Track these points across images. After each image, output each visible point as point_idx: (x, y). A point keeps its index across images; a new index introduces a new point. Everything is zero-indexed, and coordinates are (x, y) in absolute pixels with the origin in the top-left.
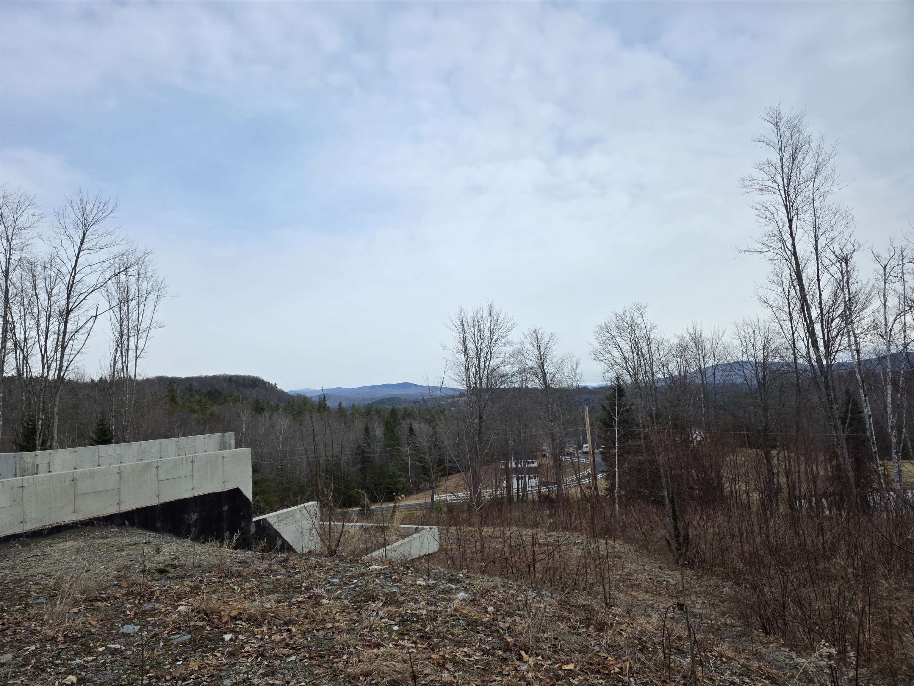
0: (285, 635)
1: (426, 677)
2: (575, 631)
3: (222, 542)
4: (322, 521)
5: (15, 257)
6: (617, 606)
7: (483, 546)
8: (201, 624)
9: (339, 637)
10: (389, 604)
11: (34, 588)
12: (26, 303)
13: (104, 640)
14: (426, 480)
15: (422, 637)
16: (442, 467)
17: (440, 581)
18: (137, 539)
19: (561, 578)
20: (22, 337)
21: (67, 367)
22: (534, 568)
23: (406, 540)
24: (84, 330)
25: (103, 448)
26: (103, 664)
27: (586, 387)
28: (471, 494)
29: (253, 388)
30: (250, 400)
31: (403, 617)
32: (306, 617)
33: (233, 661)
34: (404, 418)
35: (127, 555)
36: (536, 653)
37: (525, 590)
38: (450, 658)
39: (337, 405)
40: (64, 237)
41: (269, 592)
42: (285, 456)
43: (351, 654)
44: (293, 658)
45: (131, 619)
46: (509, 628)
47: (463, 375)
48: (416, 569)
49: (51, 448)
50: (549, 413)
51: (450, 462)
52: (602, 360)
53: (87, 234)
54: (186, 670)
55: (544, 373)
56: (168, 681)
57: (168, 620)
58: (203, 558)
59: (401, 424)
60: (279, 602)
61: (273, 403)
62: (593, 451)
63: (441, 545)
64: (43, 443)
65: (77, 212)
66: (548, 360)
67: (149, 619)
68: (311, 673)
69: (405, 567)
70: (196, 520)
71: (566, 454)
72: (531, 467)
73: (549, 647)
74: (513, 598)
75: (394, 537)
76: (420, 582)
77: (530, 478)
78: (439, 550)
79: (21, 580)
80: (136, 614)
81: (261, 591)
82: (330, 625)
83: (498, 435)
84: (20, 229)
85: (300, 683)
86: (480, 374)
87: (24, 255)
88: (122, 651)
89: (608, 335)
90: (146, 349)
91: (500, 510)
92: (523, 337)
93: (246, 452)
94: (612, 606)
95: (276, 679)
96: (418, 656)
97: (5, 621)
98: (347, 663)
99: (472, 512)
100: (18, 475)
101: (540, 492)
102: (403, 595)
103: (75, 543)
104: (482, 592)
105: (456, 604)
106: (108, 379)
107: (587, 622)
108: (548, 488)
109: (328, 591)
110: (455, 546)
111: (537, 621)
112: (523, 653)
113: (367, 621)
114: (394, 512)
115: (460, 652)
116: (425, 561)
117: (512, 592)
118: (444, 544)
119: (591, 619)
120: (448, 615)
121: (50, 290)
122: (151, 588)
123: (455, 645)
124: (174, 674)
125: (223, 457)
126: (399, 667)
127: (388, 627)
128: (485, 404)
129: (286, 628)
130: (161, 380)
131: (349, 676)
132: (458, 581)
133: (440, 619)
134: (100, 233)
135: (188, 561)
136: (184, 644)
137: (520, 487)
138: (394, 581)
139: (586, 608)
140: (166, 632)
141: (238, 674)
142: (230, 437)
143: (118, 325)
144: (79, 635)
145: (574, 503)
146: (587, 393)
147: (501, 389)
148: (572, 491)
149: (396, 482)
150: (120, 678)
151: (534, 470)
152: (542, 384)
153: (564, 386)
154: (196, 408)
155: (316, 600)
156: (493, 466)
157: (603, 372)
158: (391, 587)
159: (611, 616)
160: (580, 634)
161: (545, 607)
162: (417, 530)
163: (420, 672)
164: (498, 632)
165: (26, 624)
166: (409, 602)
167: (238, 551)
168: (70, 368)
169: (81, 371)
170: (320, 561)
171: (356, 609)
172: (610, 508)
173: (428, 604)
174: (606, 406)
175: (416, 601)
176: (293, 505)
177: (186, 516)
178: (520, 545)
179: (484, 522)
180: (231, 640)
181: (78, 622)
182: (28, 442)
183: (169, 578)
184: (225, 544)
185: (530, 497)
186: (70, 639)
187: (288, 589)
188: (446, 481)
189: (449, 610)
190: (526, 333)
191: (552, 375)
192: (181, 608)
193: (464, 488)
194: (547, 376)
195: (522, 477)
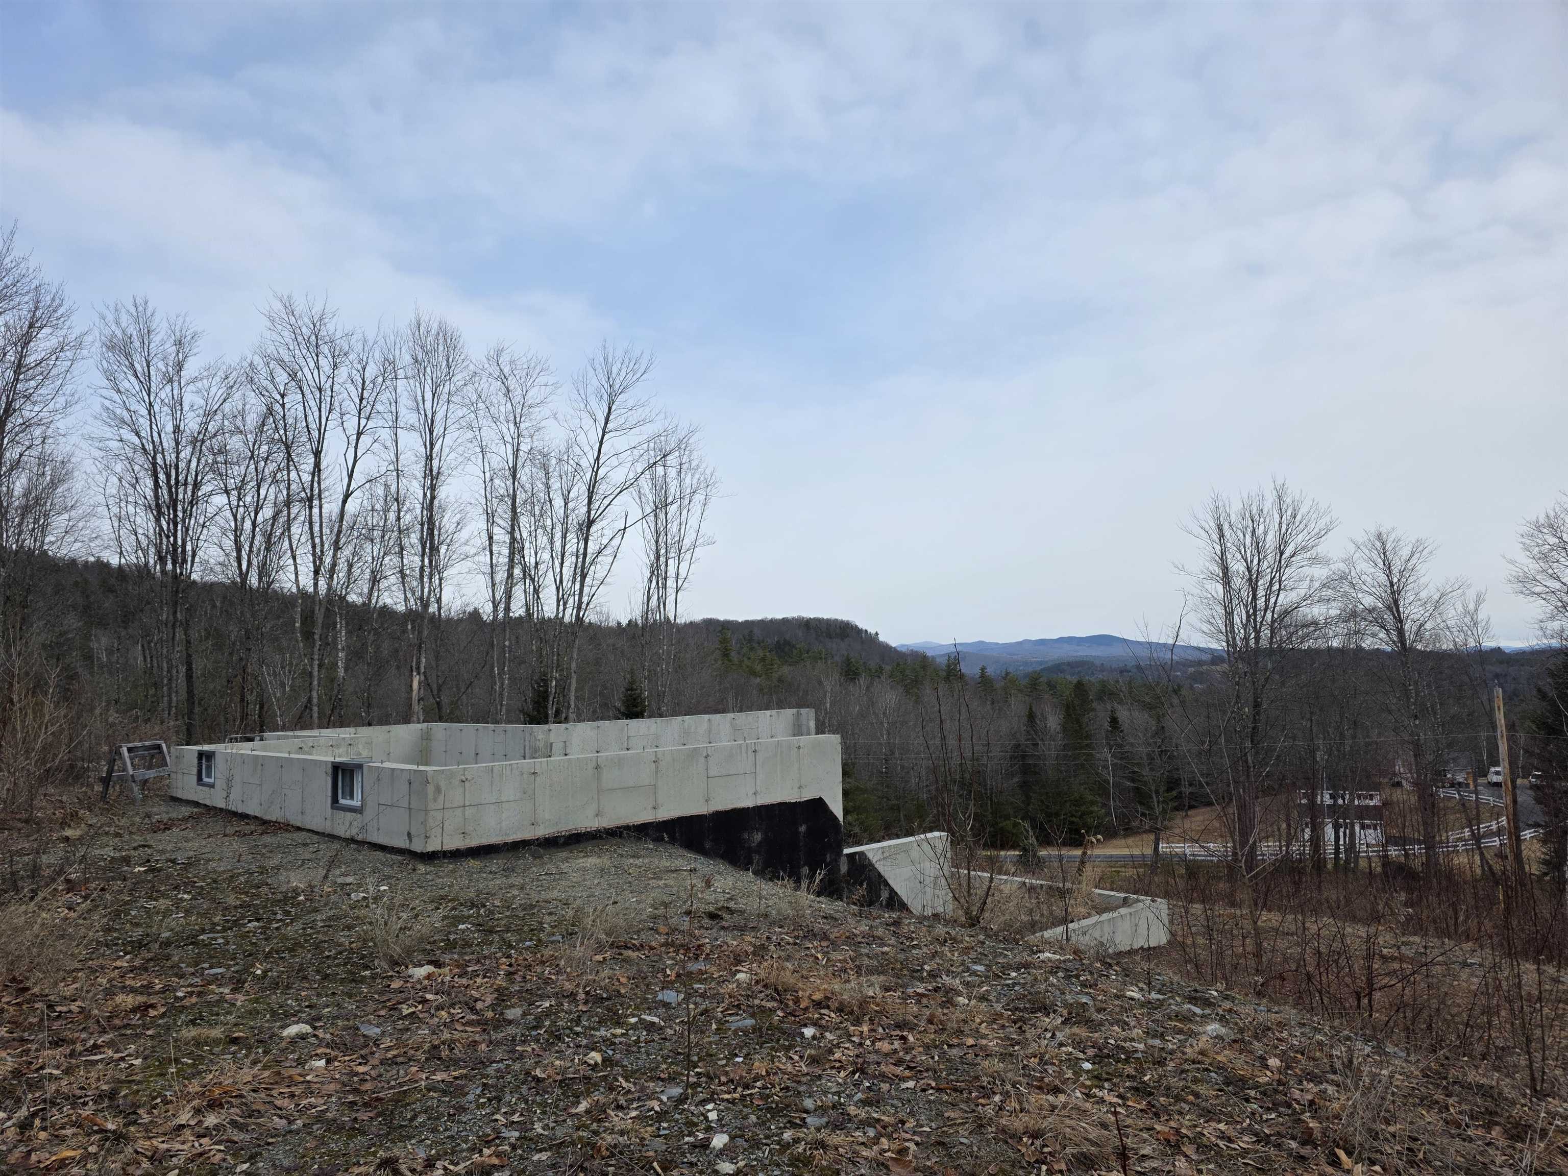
0: (897, 1044)
1: (1143, 1161)
2: (1458, 1131)
3: (798, 881)
4: (956, 867)
5: (524, 447)
6: (1561, 1097)
7: (1259, 945)
8: (770, 1005)
9: (987, 1063)
10: (1075, 1023)
11: (547, 919)
12: (537, 513)
13: (637, 1008)
14: (1143, 815)
15: (1136, 1089)
16: (1174, 793)
17: (1172, 998)
18: (679, 863)
19: (1430, 1027)
20: (533, 561)
21: (588, 604)
22: (1370, 1001)
23: (1105, 916)
24: (609, 551)
25: (634, 723)
26: (637, 1041)
27: (1498, 651)
28: (1234, 847)
29: (842, 640)
30: (837, 658)
31: (1100, 1049)
32: (930, 1021)
33: (818, 1071)
34: (1100, 699)
35: (666, 885)
36: (1369, 1159)
37: (1348, 1038)
38: (1191, 1136)
39: (977, 671)
40: (585, 415)
41: (870, 972)
42: (893, 753)
43: (1007, 1095)
44: (911, 1084)
45: (672, 982)
46: (1312, 1102)
47: (1219, 622)
48: (1124, 969)
49: (566, 720)
50: (1408, 699)
51: (1191, 785)
52: (1538, 594)
53: (614, 408)
54: (749, 1071)
55: (1400, 620)
56: (723, 1084)
57: (722, 991)
58: (771, 903)
59: (1094, 710)
60: (887, 989)
61: (873, 664)
62: (1513, 782)
63: (1173, 934)
64: (558, 713)
65: (601, 375)
66: (1408, 594)
67: (696, 986)
68: (940, 1114)
69: (1104, 963)
70: (760, 842)
71: (1447, 785)
72: (1368, 807)
73: (1398, 1152)
74: (1321, 1050)
75: (1083, 910)
76: (1133, 993)
77: (1363, 827)
78: (1169, 942)
79: (532, 906)
80: (678, 975)
81: (859, 967)
82: (970, 1041)
83: (1294, 738)
84: (530, 407)
85: (922, 1126)
86: (1255, 620)
87: (535, 444)
88: (661, 1028)
89: (1553, 540)
90: (689, 577)
91: (1297, 884)
92: (1352, 548)
93: (834, 740)
94: (1548, 1095)
95: (884, 1113)
96: (1129, 1121)
97: (513, 960)
98: (1000, 1109)
99: (1236, 881)
100: (527, 756)
101: (1387, 856)
102: (1099, 1011)
103: (598, 861)
104: (1256, 1029)
105: (1203, 1042)
106: (639, 622)
107: (1489, 1119)
108: (1405, 850)
109: (967, 984)
110: (1200, 940)
111: (1373, 1098)
112: (1342, 1154)
113: (1034, 1044)
114: (1083, 862)
115: (1210, 1130)
116: (1142, 958)
117: (1319, 1037)
118: (1180, 933)
119: (1496, 1113)
120: (1186, 1060)
121: (566, 492)
122: (697, 940)
123: (1201, 1116)
124: (732, 1075)
125: (799, 748)
126: (1094, 1133)
127: (1075, 1063)
128: (1267, 679)
129: (898, 1033)
130: (709, 623)
131: (1004, 1131)
132: (1207, 1003)
133: (1172, 1064)
134: (629, 406)
135: (751, 905)
136: (746, 1032)
137: (1341, 842)
138: (1084, 985)
139: (1485, 1091)
140: (720, 1009)
141: (825, 1093)
142: (809, 716)
143: (653, 542)
144: (605, 996)
145: (1465, 883)
146: (1501, 663)
147: (1301, 650)
148: (1461, 860)
149: (1083, 814)
150: (658, 1067)
151: (1375, 813)
152: (1394, 642)
153: (1446, 645)
154: (758, 668)
155: (948, 997)
156: (1283, 798)
157: (1540, 618)
158: (1078, 994)
159: (1543, 1115)
160: (1470, 1140)
161: (1391, 1077)
162: (1125, 902)
163: (1133, 1149)
164: (1289, 1106)
165: (539, 969)
166: (1112, 1025)
167: (822, 899)
168: (591, 606)
169: (605, 610)
170: (953, 933)
171: (1015, 1022)
172: (1550, 901)
173: (1148, 1033)
174: (1547, 689)
175: (1125, 1025)
176: (906, 836)
177: (746, 836)
178: (1339, 953)
179: (1263, 901)
180: (814, 1037)
181: (603, 975)
182: (538, 711)
183: (723, 928)
184: (804, 884)
185: (1363, 864)
186: (593, 999)
187: (901, 970)
188: (1183, 818)
189: (1188, 1050)
190: (1360, 541)
191: (1418, 623)
192: (741, 976)
193: (1222, 836)
194: (1407, 626)
195: (1346, 824)
